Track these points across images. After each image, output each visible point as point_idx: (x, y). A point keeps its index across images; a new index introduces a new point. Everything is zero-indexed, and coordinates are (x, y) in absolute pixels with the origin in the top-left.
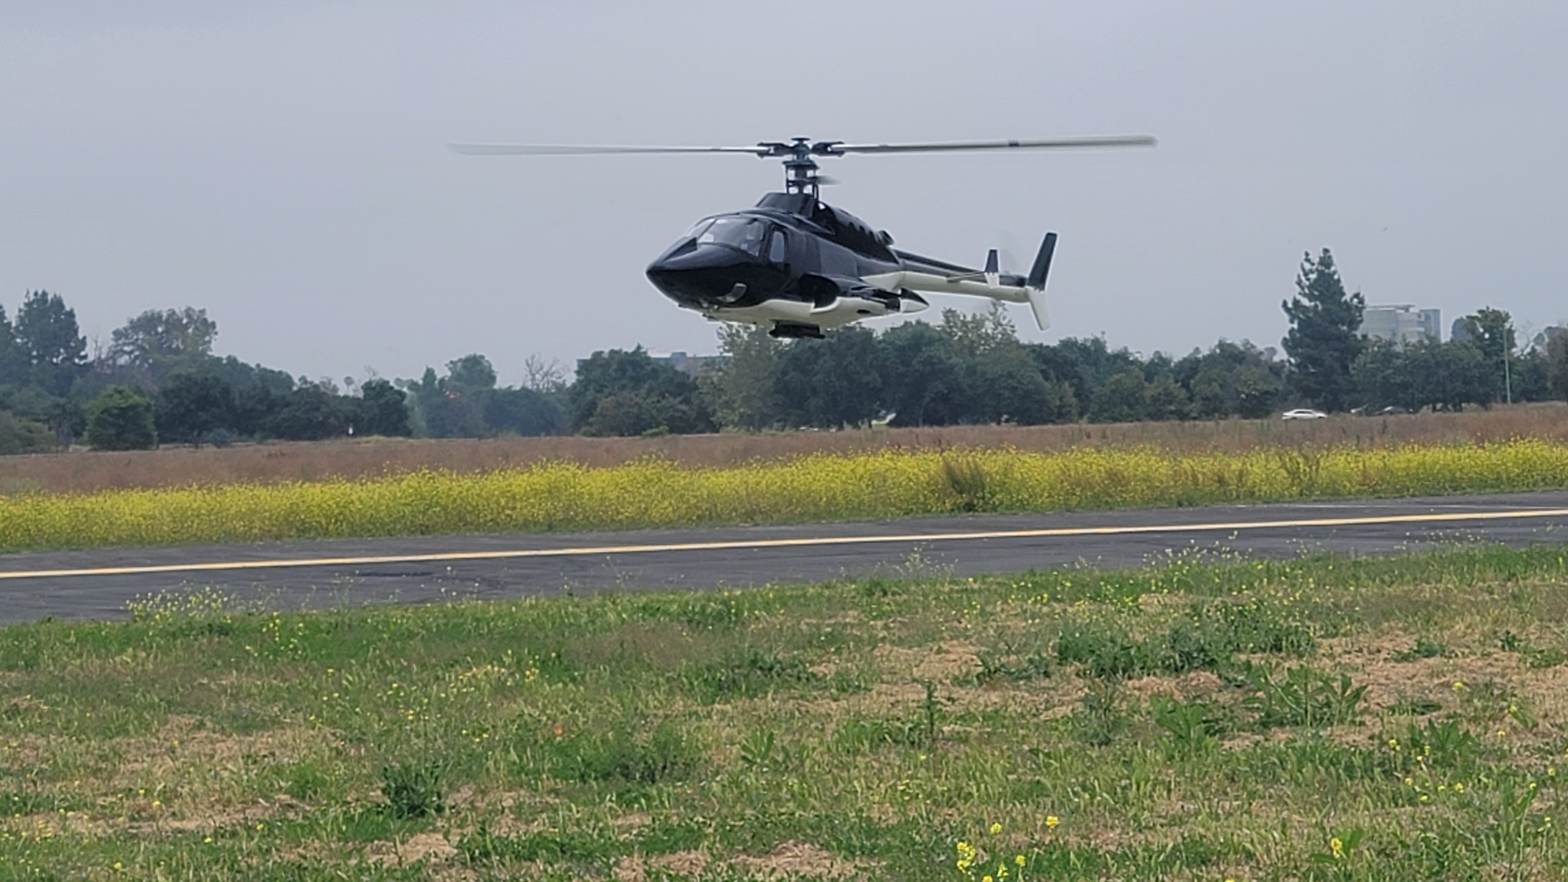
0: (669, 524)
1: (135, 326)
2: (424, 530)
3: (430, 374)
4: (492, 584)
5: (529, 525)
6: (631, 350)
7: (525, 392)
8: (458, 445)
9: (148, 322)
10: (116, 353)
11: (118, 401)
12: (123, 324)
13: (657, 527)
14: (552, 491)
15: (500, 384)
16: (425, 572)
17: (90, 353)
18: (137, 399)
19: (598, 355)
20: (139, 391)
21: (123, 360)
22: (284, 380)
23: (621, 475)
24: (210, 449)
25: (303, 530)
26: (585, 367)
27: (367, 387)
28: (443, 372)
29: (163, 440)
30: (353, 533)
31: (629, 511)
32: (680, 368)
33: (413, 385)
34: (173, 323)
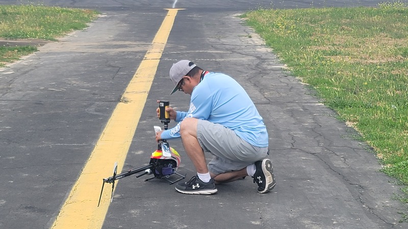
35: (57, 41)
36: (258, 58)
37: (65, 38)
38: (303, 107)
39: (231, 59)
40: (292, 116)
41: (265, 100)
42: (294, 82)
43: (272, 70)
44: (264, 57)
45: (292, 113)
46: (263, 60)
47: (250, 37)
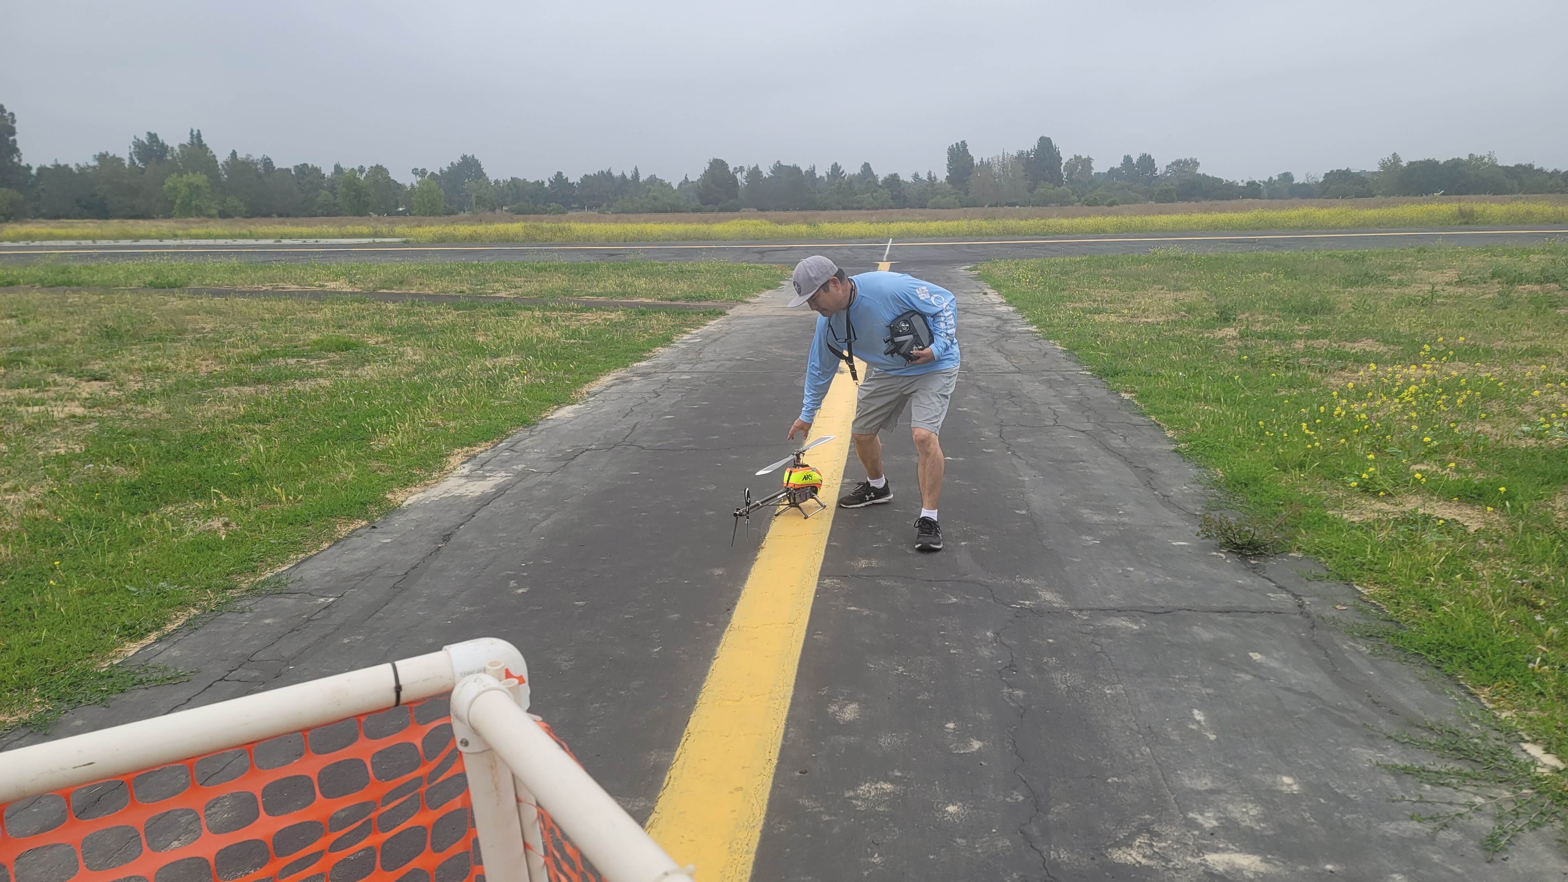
0: (1347, 227)
1: (1173, 164)
2: (1258, 229)
3: (1271, 178)
4: (1276, 246)
5: (1295, 227)
6: (1344, 169)
7: (1304, 184)
8: (1277, 202)
9: (1177, 163)
10: (1166, 173)
11: (1165, 187)
12: (1169, 163)
13: (1342, 228)
14: (1305, 216)
15: (1295, 182)
16: (1253, 242)
17: (1158, 173)
18: (1172, 187)
19: (1332, 171)
20: (1172, 184)
21: (1169, 175)
22: (1220, 180)
23: (1332, 211)
24: (1193, 203)
25: (1216, 228)
26: (1327, 175)
27: (1248, 183)
28: (1275, 178)
29: (1179, 200)
30: (1233, 229)
31: (1333, 223)
32: (1362, 175)
33: (1264, 182)
34: (1186, 162)
35: (748, 302)
36: (999, 318)
37: (757, 300)
38: (1063, 376)
39: (965, 320)
40: (1050, 387)
41: (1013, 368)
42: (1049, 347)
43: (1018, 332)
44: (1005, 317)
45: (1050, 383)
46: (1006, 321)
47: (985, 294)
